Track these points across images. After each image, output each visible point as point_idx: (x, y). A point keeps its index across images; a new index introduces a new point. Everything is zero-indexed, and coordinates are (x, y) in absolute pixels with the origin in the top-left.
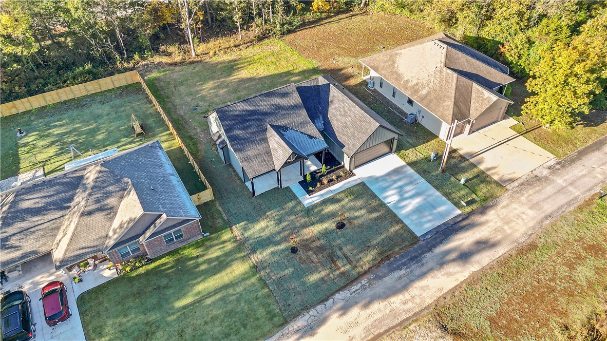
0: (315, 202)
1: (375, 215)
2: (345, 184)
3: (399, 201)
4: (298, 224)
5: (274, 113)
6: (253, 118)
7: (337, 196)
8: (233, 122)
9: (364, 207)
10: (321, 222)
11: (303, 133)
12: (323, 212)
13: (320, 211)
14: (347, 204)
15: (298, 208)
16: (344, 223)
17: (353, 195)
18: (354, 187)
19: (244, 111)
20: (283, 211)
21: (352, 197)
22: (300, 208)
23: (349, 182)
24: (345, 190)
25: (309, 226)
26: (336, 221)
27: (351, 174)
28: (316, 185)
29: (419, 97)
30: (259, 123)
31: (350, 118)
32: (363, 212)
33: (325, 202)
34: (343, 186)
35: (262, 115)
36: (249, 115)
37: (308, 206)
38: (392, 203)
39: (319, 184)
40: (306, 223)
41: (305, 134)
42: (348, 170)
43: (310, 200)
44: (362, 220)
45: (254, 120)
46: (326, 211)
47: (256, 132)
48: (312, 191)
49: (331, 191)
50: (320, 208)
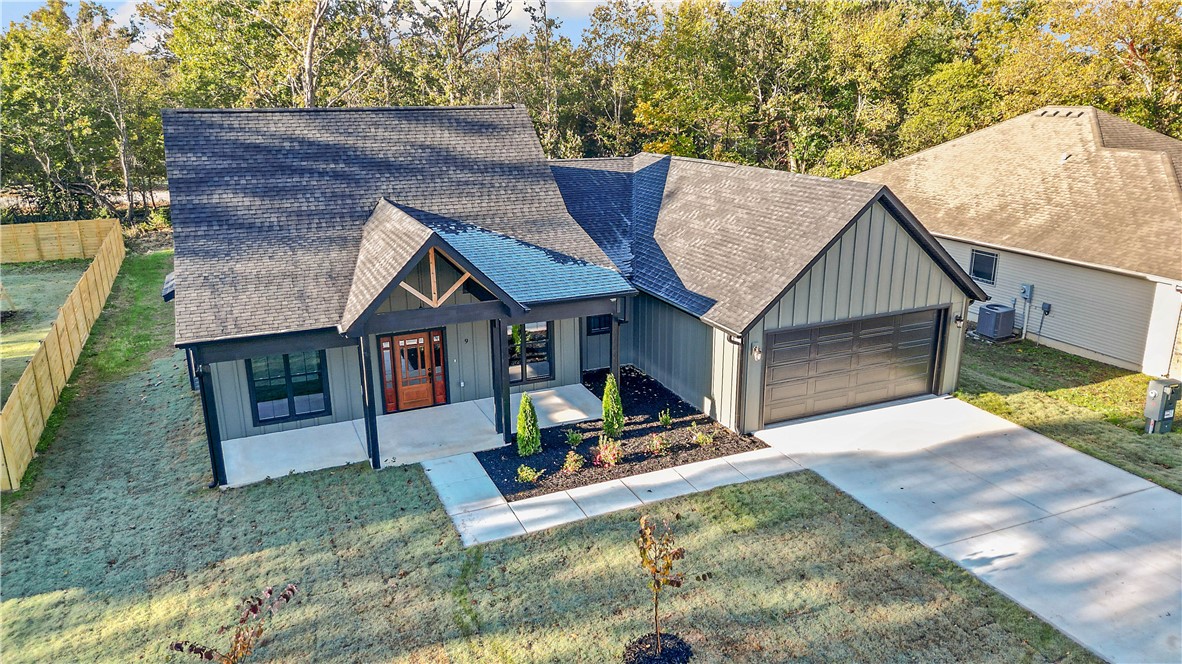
0: (531, 529)
1: (898, 614)
2: (714, 470)
3: (1039, 558)
4: (377, 625)
5: (421, 171)
6: (322, 166)
7: (665, 509)
8: (225, 164)
9: (821, 571)
10: (533, 626)
11: (528, 245)
12: (563, 576)
13: (545, 571)
14: (717, 545)
15: (423, 546)
16: (681, 643)
17: (752, 511)
18: (762, 486)
19: (292, 140)
20: (327, 556)
21: (749, 521)
22: (431, 549)
23: (731, 467)
24: (708, 494)
25: (441, 640)
26: (631, 627)
27: (746, 439)
28: (562, 462)
29: (1021, 234)
30: (340, 187)
31: (741, 213)
32: (815, 592)
33: (584, 532)
34: (698, 478)
35: (363, 168)
36: (307, 157)
37: (483, 540)
38: (997, 563)
39: (572, 461)
40: (430, 621)
41: (537, 247)
42: (732, 429)
43: (507, 518)
44: (813, 632)
45: (322, 174)
46: (579, 570)
47: (321, 214)
48: (530, 487)
49: (633, 492)
50: (550, 557)
